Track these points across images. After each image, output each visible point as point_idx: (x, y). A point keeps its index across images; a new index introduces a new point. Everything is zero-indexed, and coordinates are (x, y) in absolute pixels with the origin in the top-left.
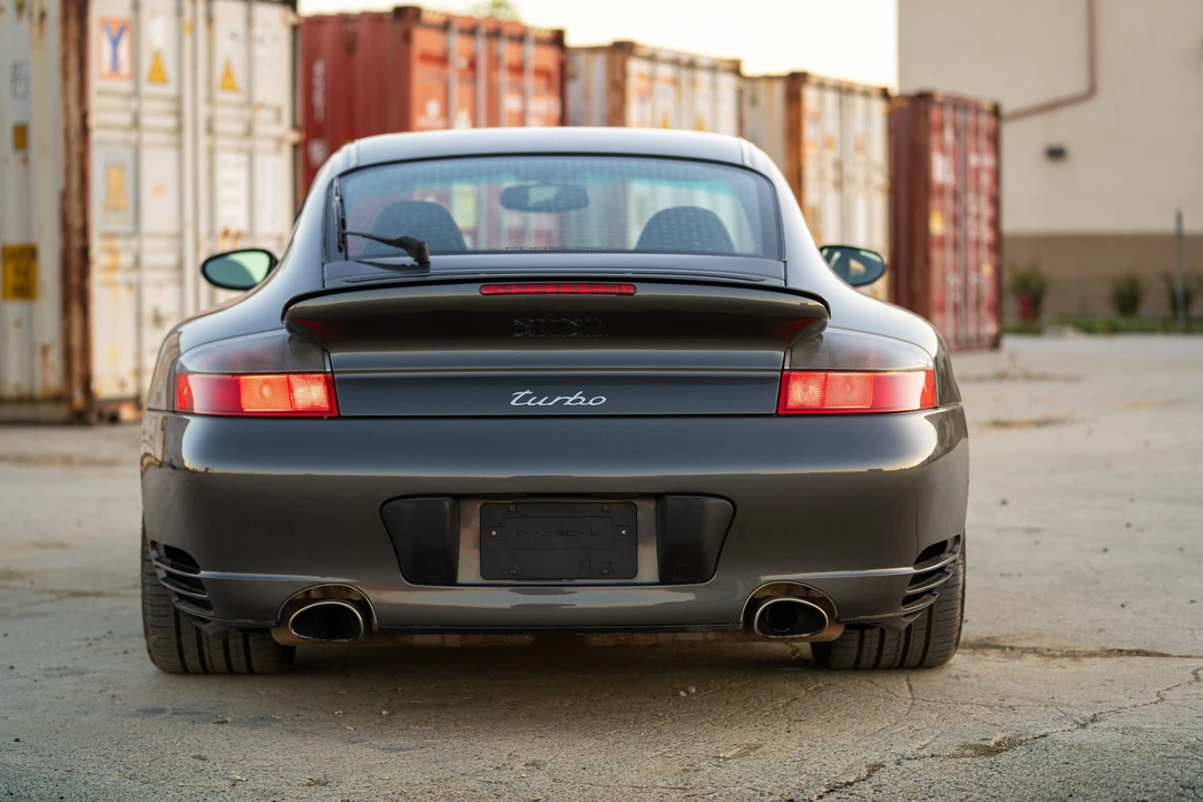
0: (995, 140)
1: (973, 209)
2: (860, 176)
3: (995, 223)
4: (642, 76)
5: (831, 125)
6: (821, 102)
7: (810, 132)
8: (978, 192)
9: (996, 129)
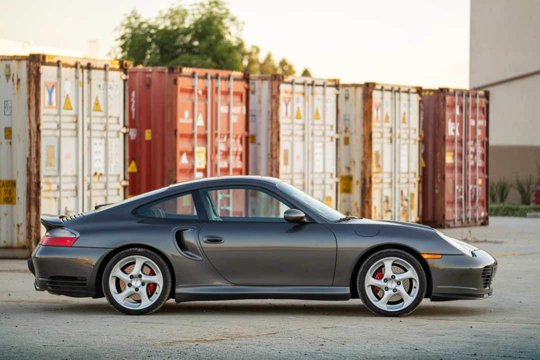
0: (486, 111)
1: (471, 149)
2: (404, 136)
3: (486, 157)
4: (286, 92)
5: (388, 109)
6: (382, 98)
7: (376, 113)
8: (475, 141)
9: (488, 105)
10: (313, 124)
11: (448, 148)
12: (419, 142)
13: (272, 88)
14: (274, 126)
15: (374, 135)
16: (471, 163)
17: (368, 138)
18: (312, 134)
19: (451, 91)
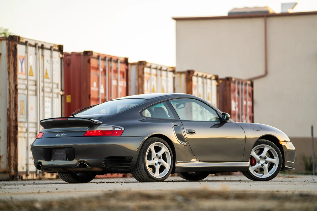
0: (252, 95)
4: (147, 73)
5: (200, 90)
6: (197, 82)
7: (194, 92)
8: (246, 115)
9: (252, 91)
13: (138, 70)
19: (233, 79)
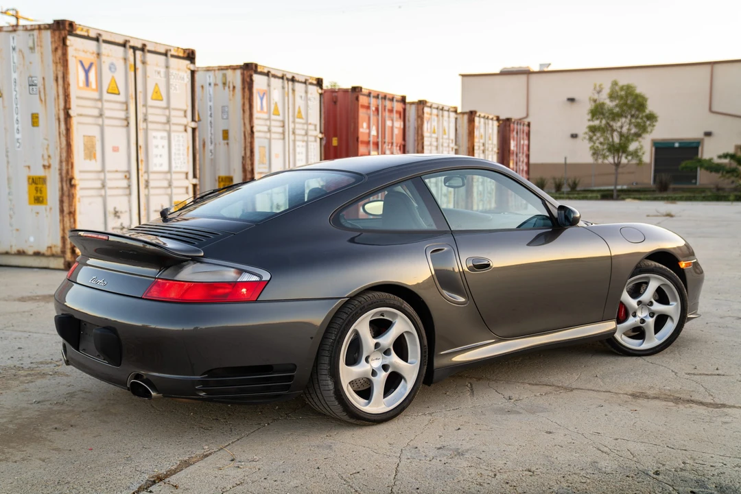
0: (528, 135)
1: (521, 159)
2: (490, 149)
3: (528, 164)
4: (427, 113)
5: (482, 130)
6: (480, 122)
7: (476, 133)
8: (523, 153)
9: (529, 131)
10: (443, 138)
11: (511, 158)
12: (498, 153)
13: (418, 110)
14: (419, 138)
15: (476, 148)
16: (521, 168)
17: (471, 149)
18: (442, 145)
19: (513, 120)
